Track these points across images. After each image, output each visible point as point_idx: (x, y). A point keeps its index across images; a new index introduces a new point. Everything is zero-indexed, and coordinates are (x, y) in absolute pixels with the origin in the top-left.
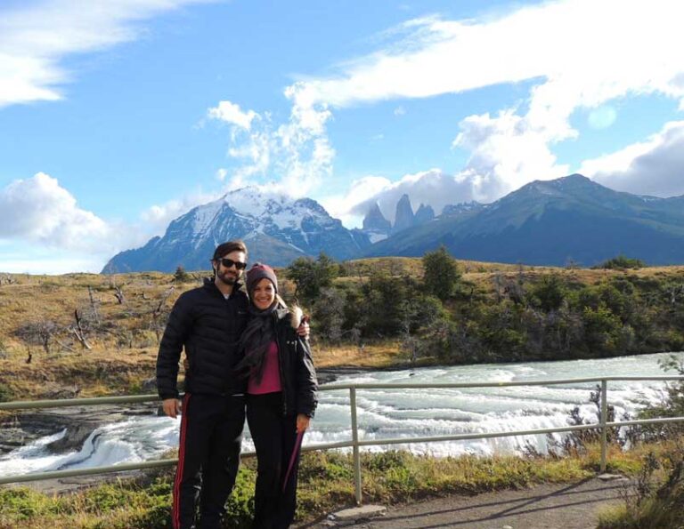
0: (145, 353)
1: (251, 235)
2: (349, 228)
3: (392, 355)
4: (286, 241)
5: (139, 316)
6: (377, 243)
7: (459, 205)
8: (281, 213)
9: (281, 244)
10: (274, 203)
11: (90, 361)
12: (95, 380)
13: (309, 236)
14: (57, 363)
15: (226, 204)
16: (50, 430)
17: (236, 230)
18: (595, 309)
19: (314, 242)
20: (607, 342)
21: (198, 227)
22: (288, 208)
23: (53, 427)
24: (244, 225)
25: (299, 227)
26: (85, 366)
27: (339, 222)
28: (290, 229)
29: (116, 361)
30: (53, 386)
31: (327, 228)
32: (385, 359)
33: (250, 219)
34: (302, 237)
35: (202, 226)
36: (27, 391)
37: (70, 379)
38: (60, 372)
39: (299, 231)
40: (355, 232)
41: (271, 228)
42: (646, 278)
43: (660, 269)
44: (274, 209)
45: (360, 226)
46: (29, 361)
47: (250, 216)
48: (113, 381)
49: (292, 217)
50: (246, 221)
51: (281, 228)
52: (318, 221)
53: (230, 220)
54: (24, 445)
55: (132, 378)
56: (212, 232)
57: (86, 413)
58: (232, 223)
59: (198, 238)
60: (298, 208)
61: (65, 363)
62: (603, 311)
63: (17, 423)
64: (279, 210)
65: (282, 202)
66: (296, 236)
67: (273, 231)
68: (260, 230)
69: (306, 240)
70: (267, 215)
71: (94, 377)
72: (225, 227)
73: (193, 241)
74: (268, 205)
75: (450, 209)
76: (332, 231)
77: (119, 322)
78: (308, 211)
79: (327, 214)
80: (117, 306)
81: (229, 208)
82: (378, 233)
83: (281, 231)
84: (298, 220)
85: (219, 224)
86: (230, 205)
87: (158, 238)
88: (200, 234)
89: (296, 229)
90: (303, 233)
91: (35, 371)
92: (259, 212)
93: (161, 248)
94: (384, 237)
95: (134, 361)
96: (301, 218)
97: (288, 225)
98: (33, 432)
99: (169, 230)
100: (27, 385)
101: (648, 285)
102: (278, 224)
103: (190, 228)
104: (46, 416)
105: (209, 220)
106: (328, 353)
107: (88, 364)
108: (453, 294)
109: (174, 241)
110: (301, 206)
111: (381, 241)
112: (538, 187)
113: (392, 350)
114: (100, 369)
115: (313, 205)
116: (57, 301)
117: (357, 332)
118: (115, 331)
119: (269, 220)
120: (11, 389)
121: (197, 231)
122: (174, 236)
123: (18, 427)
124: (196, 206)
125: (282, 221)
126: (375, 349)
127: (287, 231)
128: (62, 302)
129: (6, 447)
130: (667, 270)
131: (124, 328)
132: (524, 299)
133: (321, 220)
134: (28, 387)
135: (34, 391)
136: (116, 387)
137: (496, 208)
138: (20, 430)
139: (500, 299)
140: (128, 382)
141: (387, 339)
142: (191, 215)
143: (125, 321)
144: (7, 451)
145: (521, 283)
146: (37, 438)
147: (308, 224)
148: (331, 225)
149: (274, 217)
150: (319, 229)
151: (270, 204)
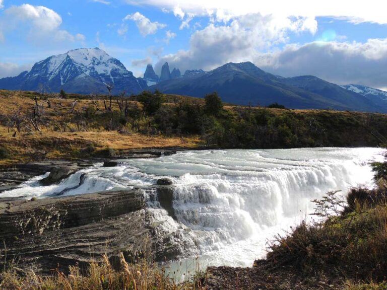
0: (76, 134)
1: (82, 76)
2: (137, 77)
3: (196, 142)
4: (102, 81)
5: (62, 115)
6: (151, 87)
7: (193, 71)
8: (99, 65)
9: (98, 82)
10: (96, 59)
11: (48, 137)
12: (53, 148)
13: (114, 79)
14: (30, 137)
15: (68, 56)
16: (37, 173)
17: (74, 72)
18: (283, 126)
19: (117, 82)
20: (288, 141)
21: (52, 68)
22: (104, 63)
23: (38, 172)
24: (79, 70)
25: (109, 73)
26: (46, 140)
27: (131, 73)
28: (104, 74)
29: (62, 138)
30: (30, 150)
31: (124, 76)
32: (194, 144)
33: (83, 67)
34: (111, 79)
35: (54, 67)
36: (17, 152)
37: (39, 146)
38: (34, 143)
39: (109, 76)
40: (139, 79)
41: (93, 73)
42: (299, 114)
43: (302, 111)
44: (96, 62)
45: (142, 77)
46: (14, 135)
47: (82, 65)
48: (62, 148)
49: (105, 68)
50: (80, 68)
51: (99, 73)
52: (120, 72)
53: (71, 66)
54: (27, 180)
55: (73, 148)
56: (59, 72)
57: (55, 165)
58: (71, 68)
59: (51, 74)
60: (109, 63)
61: (35, 138)
62: (286, 127)
63: (16, 169)
64: (99, 63)
65: (101, 59)
66: (107, 79)
67: (95, 75)
68: (88, 73)
69: (113, 81)
70: (91, 65)
71: (52, 146)
72: (68, 69)
73: (48, 76)
74: (93, 60)
75: (188, 72)
76: (127, 77)
77: (52, 118)
78: (115, 65)
79: (125, 68)
80: (49, 109)
81: (70, 59)
82: (151, 81)
83: (99, 75)
84: (109, 70)
85: (64, 67)
86: (71, 57)
87: (26, 72)
88: (52, 72)
89: (108, 74)
90: (111, 77)
91: (19, 141)
92: (88, 63)
93: (28, 78)
94: (155, 83)
95: (72, 138)
96: (111, 69)
97: (103, 72)
98: (28, 174)
99: (33, 68)
100: (16, 148)
101: (299, 117)
102: (98, 71)
103: (47, 68)
104: (32, 166)
105: (58, 65)
106: (167, 140)
107: (48, 139)
108: (219, 115)
109: (36, 75)
110: (111, 62)
111: (153, 86)
112: (231, 66)
113: (196, 140)
114: (55, 142)
115: (118, 62)
116: (13, 103)
117: (178, 130)
118: (51, 122)
119: (93, 68)
120: (8, 150)
121: (50, 71)
122: (37, 72)
123: (17, 171)
124: (51, 56)
125: (100, 69)
126: (188, 139)
127: (103, 75)
128: (16, 104)
129: (16, 181)
130: (306, 111)
131: (55, 121)
132: (250, 119)
133: (121, 71)
134: (16, 149)
135: (21, 152)
136: (65, 152)
137: (211, 74)
138: (19, 173)
139: (240, 119)
140: (71, 149)
141: (192, 135)
142: (47, 61)
143: (55, 117)
144: (18, 183)
145: (249, 112)
146: (32, 177)
147: (114, 73)
148: (125, 74)
149: (96, 67)
150: (120, 76)
151: (94, 59)
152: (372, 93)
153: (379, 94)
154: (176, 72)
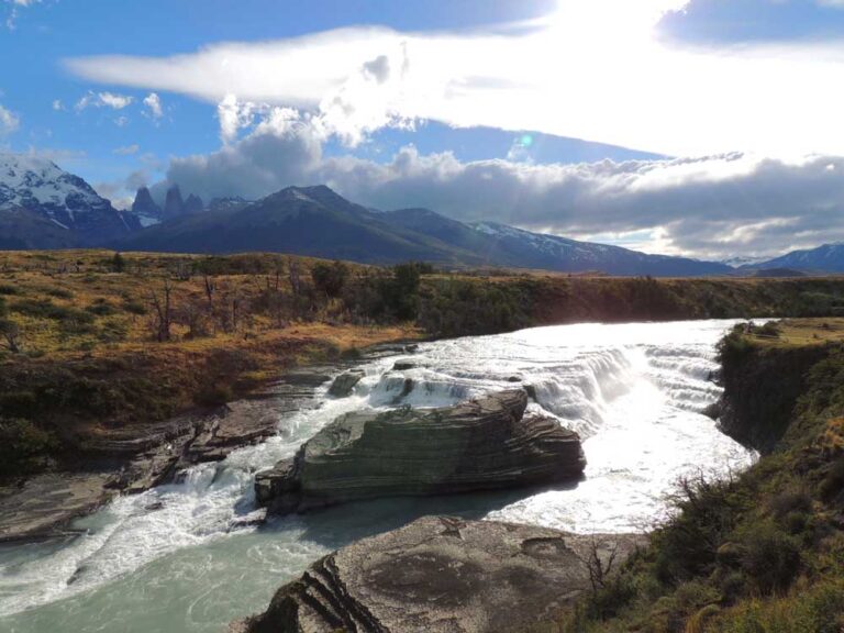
1: (6, 206)
2: (119, 210)
4: (48, 216)
6: (148, 227)
8: (41, 187)
9: (41, 218)
10: (33, 175)
13: (74, 213)
19: (81, 220)
22: (50, 183)
25: (63, 203)
27: (107, 203)
28: (53, 204)
31: (94, 207)
33: (6, 189)
34: (67, 214)
39: (63, 207)
40: (124, 212)
41: (29, 201)
44: (34, 181)
45: (130, 209)
47: (5, 186)
49: (55, 192)
51: (42, 202)
52: (85, 200)
60: (62, 183)
64: (39, 184)
65: (44, 175)
66: (60, 212)
67: (32, 205)
68: (17, 201)
69: (71, 216)
70: (24, 187)
75: (216, 202)
76: (100, 210)
78: (74, 188)
79: (94, 193)
82: (148, 217)
83: (42, 205)
84: (63, 197)
89: (60, 205)
90: (67, 209)
92: (16, 183)
94: (154, 221)
96: (65, 195)
97: (50, 200)
102: (38, 198)
110: (66, 182)
111: (152, 226)
112: (295, 192)
115: (80, 182)
119: (28, 193)
125: (43, 195)
127: (50, 206)
133: (88, 198)
137: (260, 205)
147: (73, 201)
148: (99, 204)
149: (33, 190)
150: (86, 206)
151: (29, 176)
152: (512, 234)
153: (520, 235)
154: (195, 201)
